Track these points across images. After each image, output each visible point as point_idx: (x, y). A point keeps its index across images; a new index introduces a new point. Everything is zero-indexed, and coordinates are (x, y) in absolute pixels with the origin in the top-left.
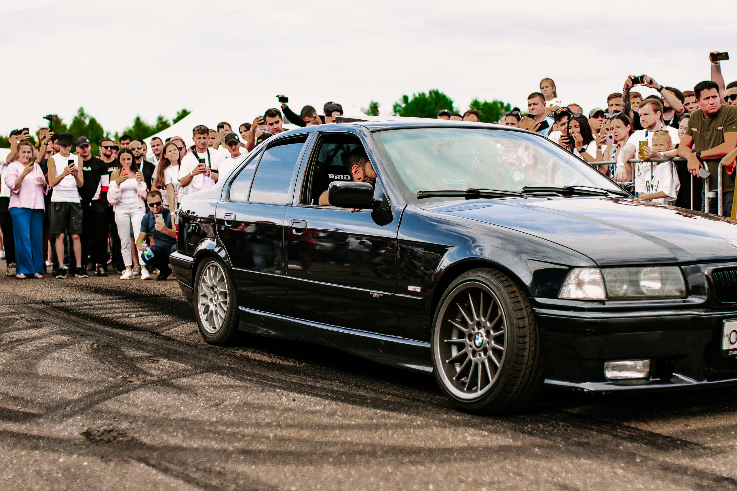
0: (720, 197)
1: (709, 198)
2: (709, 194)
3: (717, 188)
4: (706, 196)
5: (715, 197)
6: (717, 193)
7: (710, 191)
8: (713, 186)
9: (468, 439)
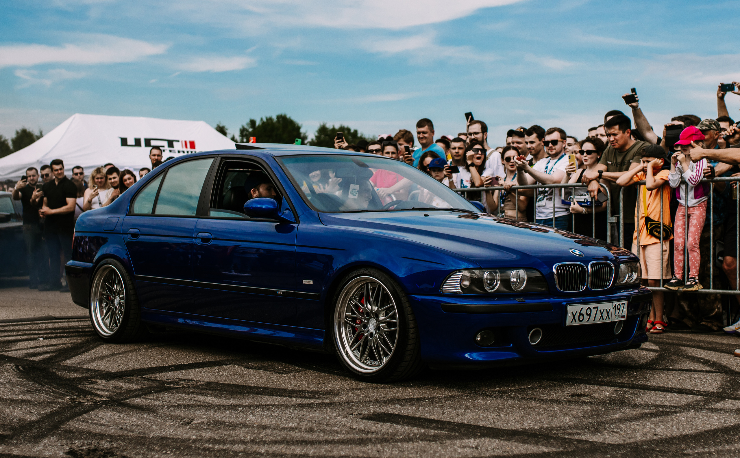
0: (622, 222)
1: (611, 223)
2: (611, 219)
3: (619, 213)
4: (609, 221)
5: (616, 221)
6: (618, 218)
7: (612, 216)
8: (615, 212)
9: (459, 451)
